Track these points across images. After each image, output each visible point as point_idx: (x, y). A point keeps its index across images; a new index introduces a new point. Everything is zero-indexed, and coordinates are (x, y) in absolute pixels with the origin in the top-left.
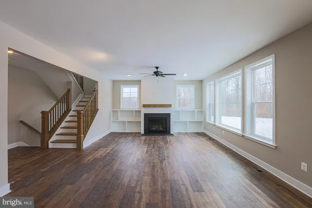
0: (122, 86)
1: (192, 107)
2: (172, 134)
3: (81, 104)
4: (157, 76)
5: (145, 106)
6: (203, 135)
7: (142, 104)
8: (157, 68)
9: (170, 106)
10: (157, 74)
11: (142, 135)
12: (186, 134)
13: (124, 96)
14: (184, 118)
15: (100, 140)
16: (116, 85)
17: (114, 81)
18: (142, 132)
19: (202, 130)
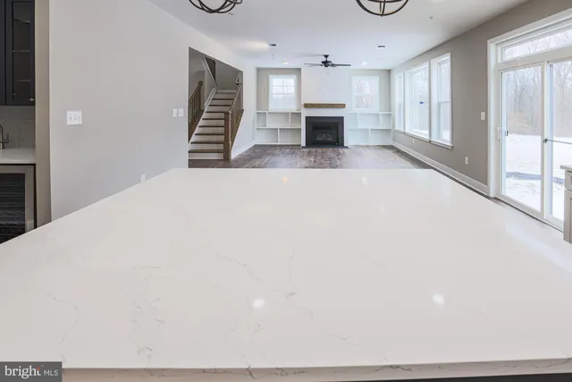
0: (271, 77)
1: (376, 107)
2: (347, 147)
3: (215, 102)
4: (326, 66)
5: (306, 106)
6: (391, 147)
7: (303, 103)
8: (326, 56)
9: (343, 106)
10: (326, 63)
11: (303, 147)
12: (368, 146)
13: (274, 92)
14: (364, 124)
15: (246, 152)
16: (263, 74)
17: (259, 70)
18: (303, 144)
19: (391, 143)
